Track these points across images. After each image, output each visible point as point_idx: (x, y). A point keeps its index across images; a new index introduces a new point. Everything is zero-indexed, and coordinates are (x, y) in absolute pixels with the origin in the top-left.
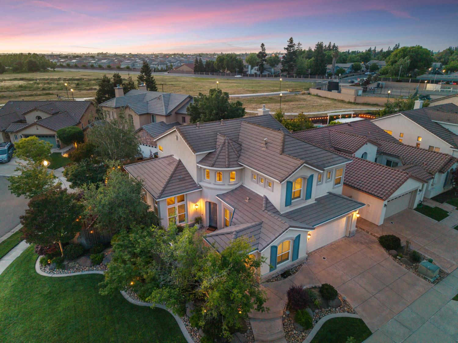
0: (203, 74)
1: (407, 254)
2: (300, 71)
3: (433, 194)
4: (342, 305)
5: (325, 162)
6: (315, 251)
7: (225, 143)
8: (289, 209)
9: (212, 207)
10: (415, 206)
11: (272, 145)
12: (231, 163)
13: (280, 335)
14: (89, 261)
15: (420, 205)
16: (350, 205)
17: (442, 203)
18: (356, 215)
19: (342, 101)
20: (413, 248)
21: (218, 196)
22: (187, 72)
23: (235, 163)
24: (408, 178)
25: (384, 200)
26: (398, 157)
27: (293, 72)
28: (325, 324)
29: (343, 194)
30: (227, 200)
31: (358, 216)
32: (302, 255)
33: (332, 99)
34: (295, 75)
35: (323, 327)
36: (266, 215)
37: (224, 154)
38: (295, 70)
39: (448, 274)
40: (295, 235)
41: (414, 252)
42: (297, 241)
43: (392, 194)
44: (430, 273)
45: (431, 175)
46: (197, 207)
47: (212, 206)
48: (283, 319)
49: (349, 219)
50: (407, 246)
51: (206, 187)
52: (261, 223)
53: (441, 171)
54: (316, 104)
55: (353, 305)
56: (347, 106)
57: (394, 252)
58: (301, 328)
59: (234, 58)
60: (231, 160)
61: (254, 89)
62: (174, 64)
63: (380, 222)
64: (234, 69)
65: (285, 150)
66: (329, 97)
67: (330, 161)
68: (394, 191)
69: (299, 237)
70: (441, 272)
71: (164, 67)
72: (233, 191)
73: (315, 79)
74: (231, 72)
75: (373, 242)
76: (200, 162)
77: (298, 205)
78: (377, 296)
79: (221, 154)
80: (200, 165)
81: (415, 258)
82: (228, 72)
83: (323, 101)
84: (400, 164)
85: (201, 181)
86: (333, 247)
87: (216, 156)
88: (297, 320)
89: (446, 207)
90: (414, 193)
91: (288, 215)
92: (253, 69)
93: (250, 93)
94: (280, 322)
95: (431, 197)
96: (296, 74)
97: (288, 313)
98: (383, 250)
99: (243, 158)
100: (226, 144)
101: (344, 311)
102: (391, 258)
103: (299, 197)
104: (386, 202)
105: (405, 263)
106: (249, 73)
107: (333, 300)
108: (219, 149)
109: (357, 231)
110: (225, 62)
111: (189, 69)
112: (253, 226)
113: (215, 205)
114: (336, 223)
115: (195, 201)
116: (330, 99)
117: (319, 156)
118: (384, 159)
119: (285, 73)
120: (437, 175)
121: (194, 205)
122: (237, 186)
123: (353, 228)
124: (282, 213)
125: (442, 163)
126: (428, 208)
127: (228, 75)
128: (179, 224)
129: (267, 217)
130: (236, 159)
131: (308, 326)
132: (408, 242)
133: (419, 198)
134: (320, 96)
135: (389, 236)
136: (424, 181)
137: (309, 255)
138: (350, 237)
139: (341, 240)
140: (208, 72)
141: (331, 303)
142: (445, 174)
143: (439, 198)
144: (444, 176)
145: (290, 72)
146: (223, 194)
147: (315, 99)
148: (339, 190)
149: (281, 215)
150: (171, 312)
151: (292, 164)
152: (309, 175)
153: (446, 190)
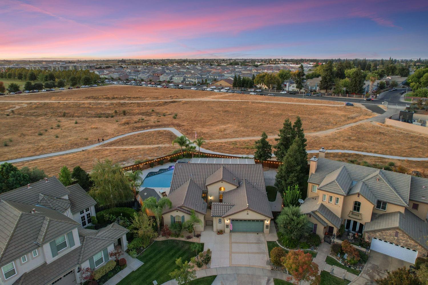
74: (269, 88)
106: (287, 89)
145: (328, 91)
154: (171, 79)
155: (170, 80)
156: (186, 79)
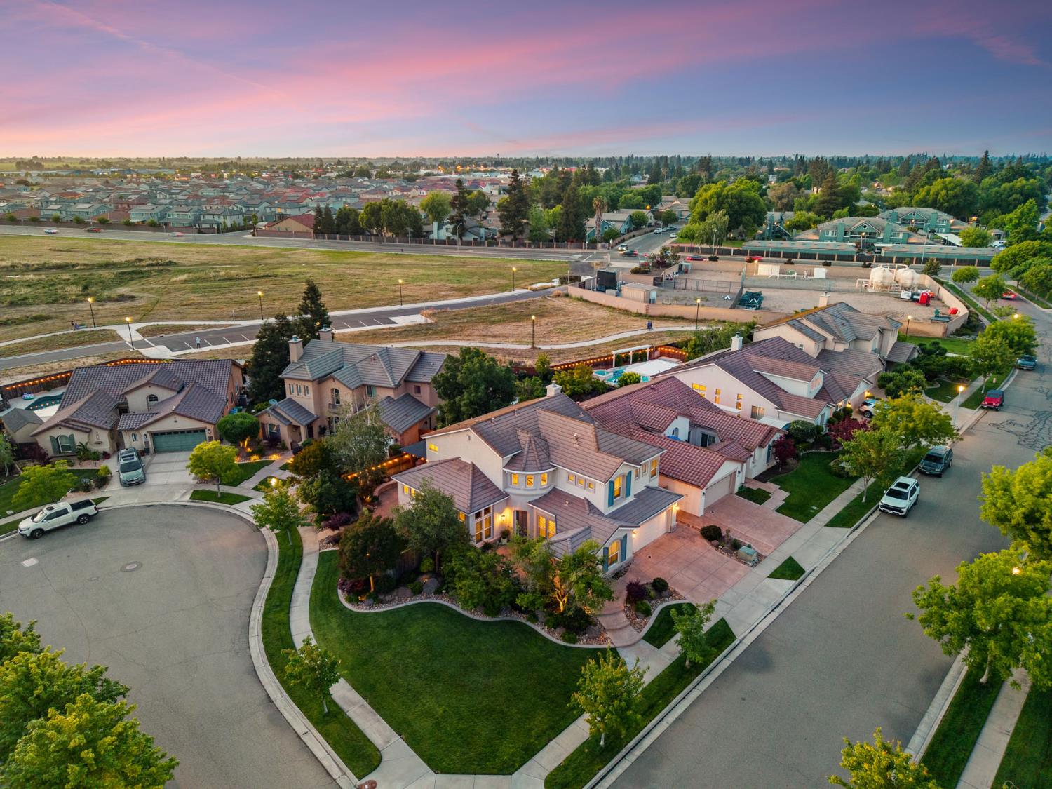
0: (335, 239)
1: (728, 543)
2: (536, 235)
3: (755, 474)
4: (672, 594)
5: (640, 455)
6: (640, 551)
7: (530, 441)
8: (612, 509)
9: (521, 517)
10: (736, 490)
11: (584, 441)
12: (543, 465)
13: (626, 624)
14: (409, 591)
15: (742, 487)
16: (669, 498)
17: (765, 482)
18: (675, 508)
19: (626, 312)
20: (734, 536)
21: (529, 502)
22: (298, 235)
23: (547, 464)
24: (724, 462)
25: (702, 489)
26: (714, 430)
27: (524, 236)
28: (662, 610)
29: (660, 485)
30: (542, 506)
31: (678, 508)
32: (629, 555)
33: (608, 307)
34: (527, 242)
35: (660, 613)
36: (593, 519)
37: (532, 455)
38: (527, 231)
39: (765, 557)
40: (621, 535)
41: (735, 540)
42: (624, 541)
43: (709, 481)
44: (749, 558)
45: (750, 451)
46: (504, 518)
47: (520, 515)
48: (626, 612)
49: (669, 513)
50: (728, 535)
51: (514, 494)
52: (590, 527)
53: (761, 446)
54: (585, 322)
55: (683, 593)
56: (635, 323)
57: (715, 542)
58: (642, 615)
59: (401, 208)
60: (542, 461)
61: (463, 285)
62: (257, 209)
63: (700, 513)
64: (403, 228)
65: (600, 446)
66: (603, 302)
67: (645, 453)
68: (711, 478)
69: (626, 536)
70: (759, 555)
71: (239, 220)
72: (546, 495)
73: (566, 250)
74: (397, 235)
75: (695, 535)
76: (506, 466)
77: (620, 504)
78: (704, 583)
79: (529, 455)
80: (507, 470)
81: (736, 546)
82: (389, 234)
83: (595, 313)
84: (717, 440)
85: (506, 488)
86: (656, 545)
87: (525, 457)
88: (637, 610)
89: (770, 487)
90: (733, 475)
91: (613, 516)
92: (442, 228)
93: (460, 297)
94: (623, 615)
95: (753, 477)
96: (529, 239)
97: (629, 605)
98: (705, 542)
99: (554, 457)
100: (533, 442)
101: (676, 599)
102: (713, 549)
103: (619, 495)
104: (704, 491)
105: (727, 551)
106: (434, 236)
107: (665, 590)
108: (526, 449)
109: (677, 525)
110: (383, 216)
111: (301, 228)
112: (583, 531)
113: (525, 513)
114: (656, 519)
115: (500, 512)
116: (604, 306)
117: (633, 449)
118: (698, 433)
119: (508, 239)
120: (757, 449)
121: (500, 516)
122: (550, 489)
123: (674, 523)
124: (606, 514)
125: (761, 436)
126: (749, 490)
127: (389, 240)
128: (485, 541)
129: (594, 521)
130: (547, 459)
131: (648, 613)
132: (728, 531)
133: (739, 480)
134: (586, 301)
135: (711, 526)
136: (742, 461)
137: (636, 555)
138: (672, 532)
139: (663, 536)
140: (346, 233)
141: (664, 593)
142: (766, 449)
143: (762, 478)
144: (765, 450)
145: (517, 237)
146: (536, 501)
147: (581, 307)
148: (655, 482)
149: (606, 517)
150: (524, 621)
151: (611, 463)
152: (628, 472)
153: (770, 466)
154: (163, 217)
155: (160, 219)
156: (202, 217)
